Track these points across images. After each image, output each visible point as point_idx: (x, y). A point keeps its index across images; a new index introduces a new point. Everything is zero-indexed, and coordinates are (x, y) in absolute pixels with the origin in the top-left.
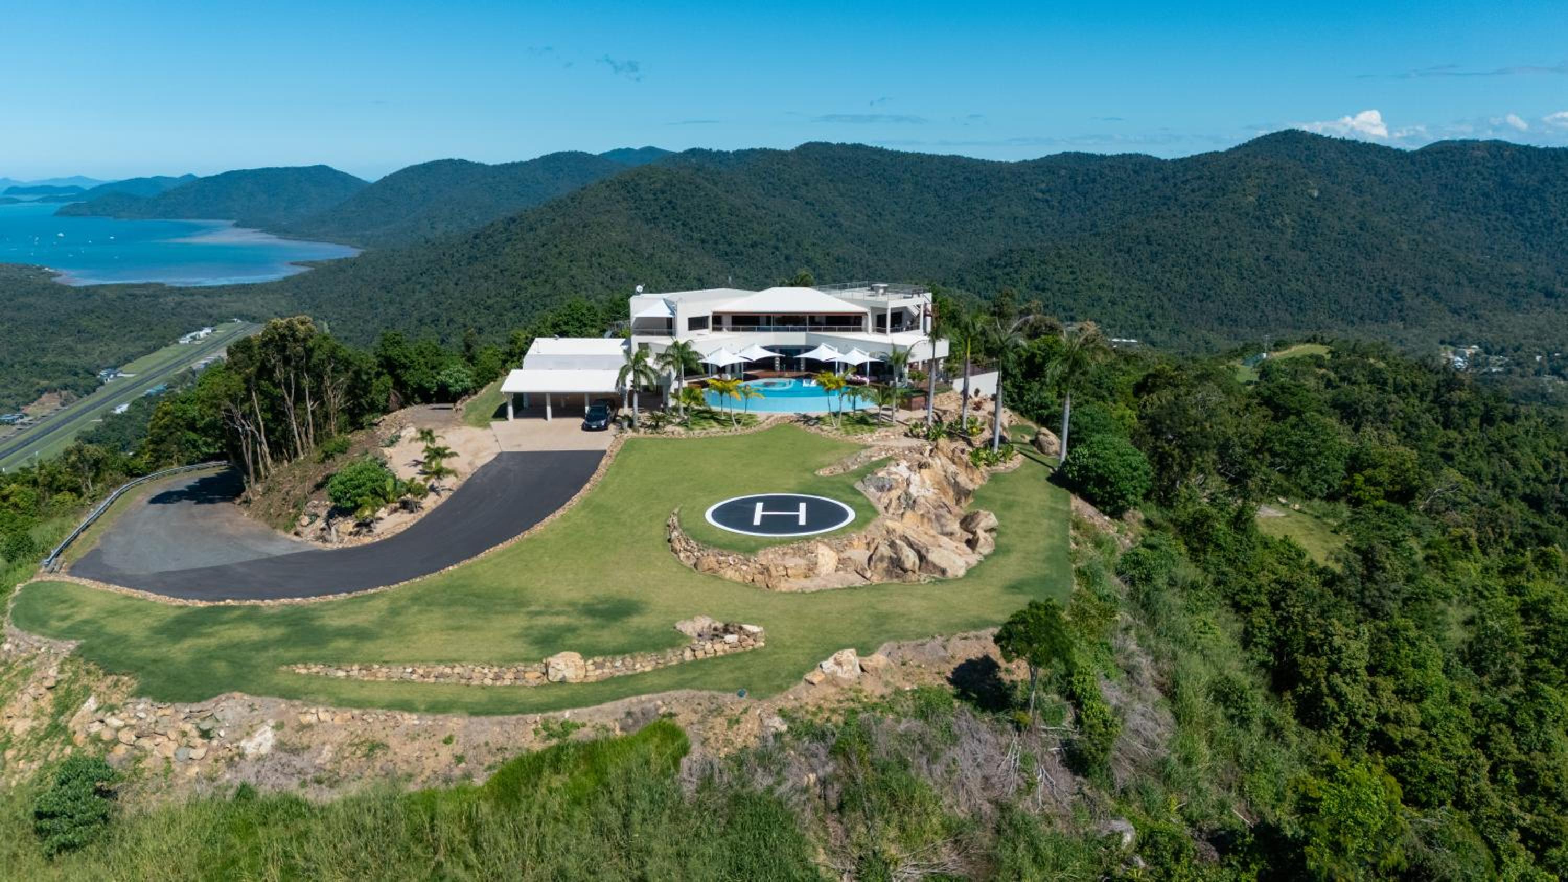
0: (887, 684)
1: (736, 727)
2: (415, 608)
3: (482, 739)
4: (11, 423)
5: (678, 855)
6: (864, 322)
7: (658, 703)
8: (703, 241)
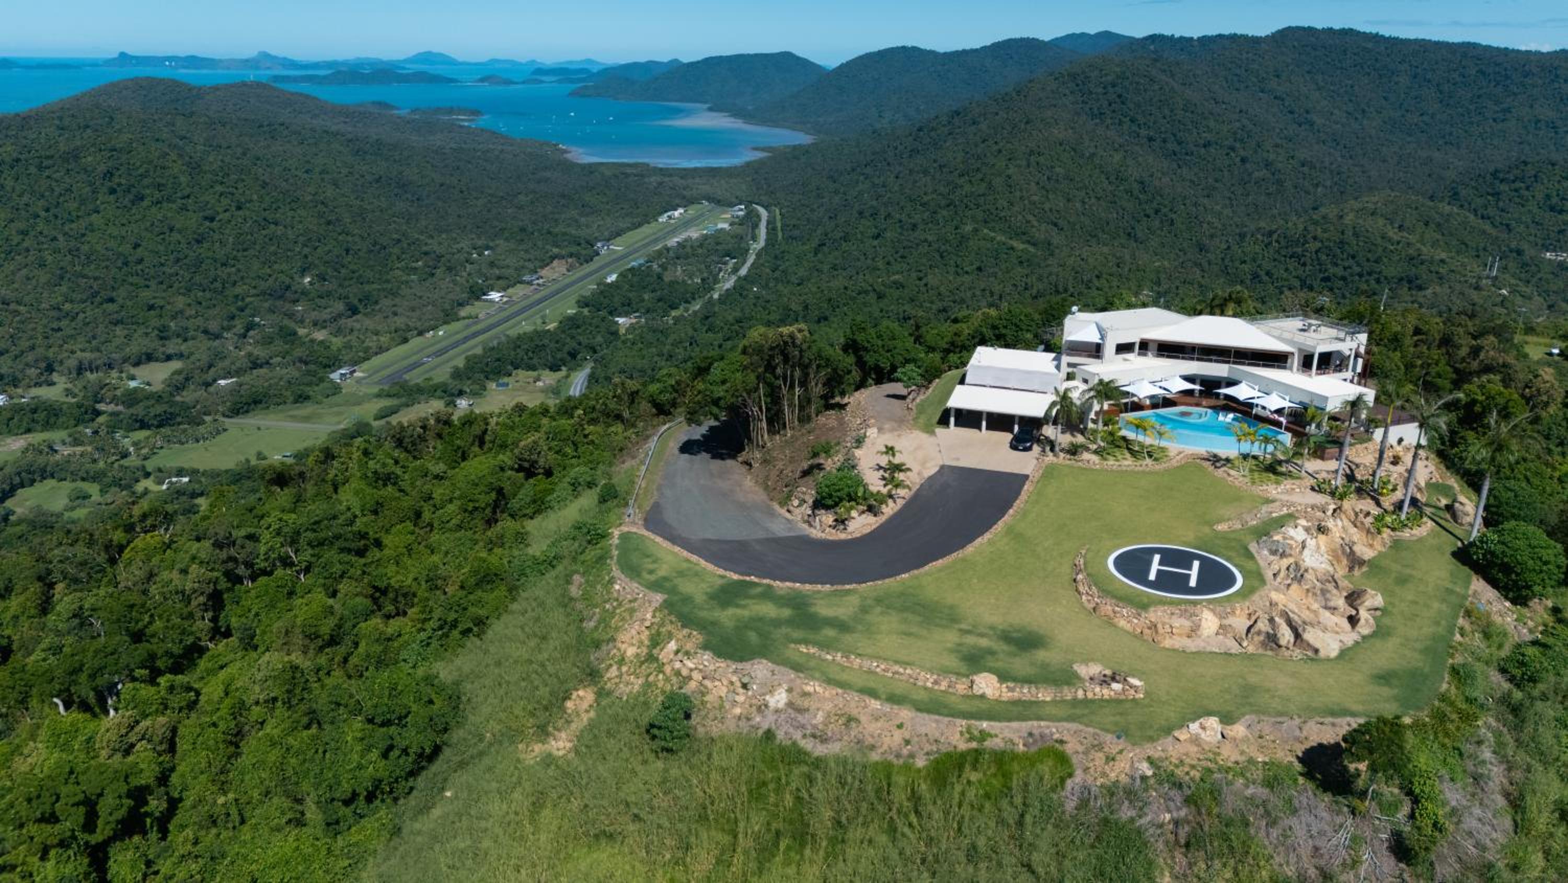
0: (1242, 753)
1: (1111, 764)
2: (878, 609)
3: (923, 730)
4: (530, 283)
5: (1057, 853)
6: (1289, 361)
7: (1054, 730)
8: (1151, 139)
